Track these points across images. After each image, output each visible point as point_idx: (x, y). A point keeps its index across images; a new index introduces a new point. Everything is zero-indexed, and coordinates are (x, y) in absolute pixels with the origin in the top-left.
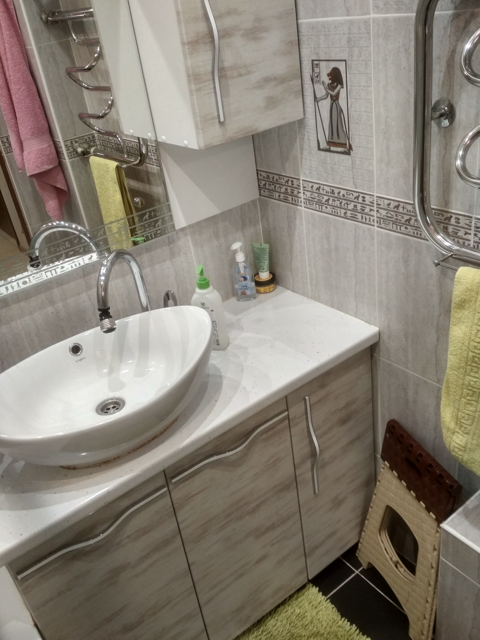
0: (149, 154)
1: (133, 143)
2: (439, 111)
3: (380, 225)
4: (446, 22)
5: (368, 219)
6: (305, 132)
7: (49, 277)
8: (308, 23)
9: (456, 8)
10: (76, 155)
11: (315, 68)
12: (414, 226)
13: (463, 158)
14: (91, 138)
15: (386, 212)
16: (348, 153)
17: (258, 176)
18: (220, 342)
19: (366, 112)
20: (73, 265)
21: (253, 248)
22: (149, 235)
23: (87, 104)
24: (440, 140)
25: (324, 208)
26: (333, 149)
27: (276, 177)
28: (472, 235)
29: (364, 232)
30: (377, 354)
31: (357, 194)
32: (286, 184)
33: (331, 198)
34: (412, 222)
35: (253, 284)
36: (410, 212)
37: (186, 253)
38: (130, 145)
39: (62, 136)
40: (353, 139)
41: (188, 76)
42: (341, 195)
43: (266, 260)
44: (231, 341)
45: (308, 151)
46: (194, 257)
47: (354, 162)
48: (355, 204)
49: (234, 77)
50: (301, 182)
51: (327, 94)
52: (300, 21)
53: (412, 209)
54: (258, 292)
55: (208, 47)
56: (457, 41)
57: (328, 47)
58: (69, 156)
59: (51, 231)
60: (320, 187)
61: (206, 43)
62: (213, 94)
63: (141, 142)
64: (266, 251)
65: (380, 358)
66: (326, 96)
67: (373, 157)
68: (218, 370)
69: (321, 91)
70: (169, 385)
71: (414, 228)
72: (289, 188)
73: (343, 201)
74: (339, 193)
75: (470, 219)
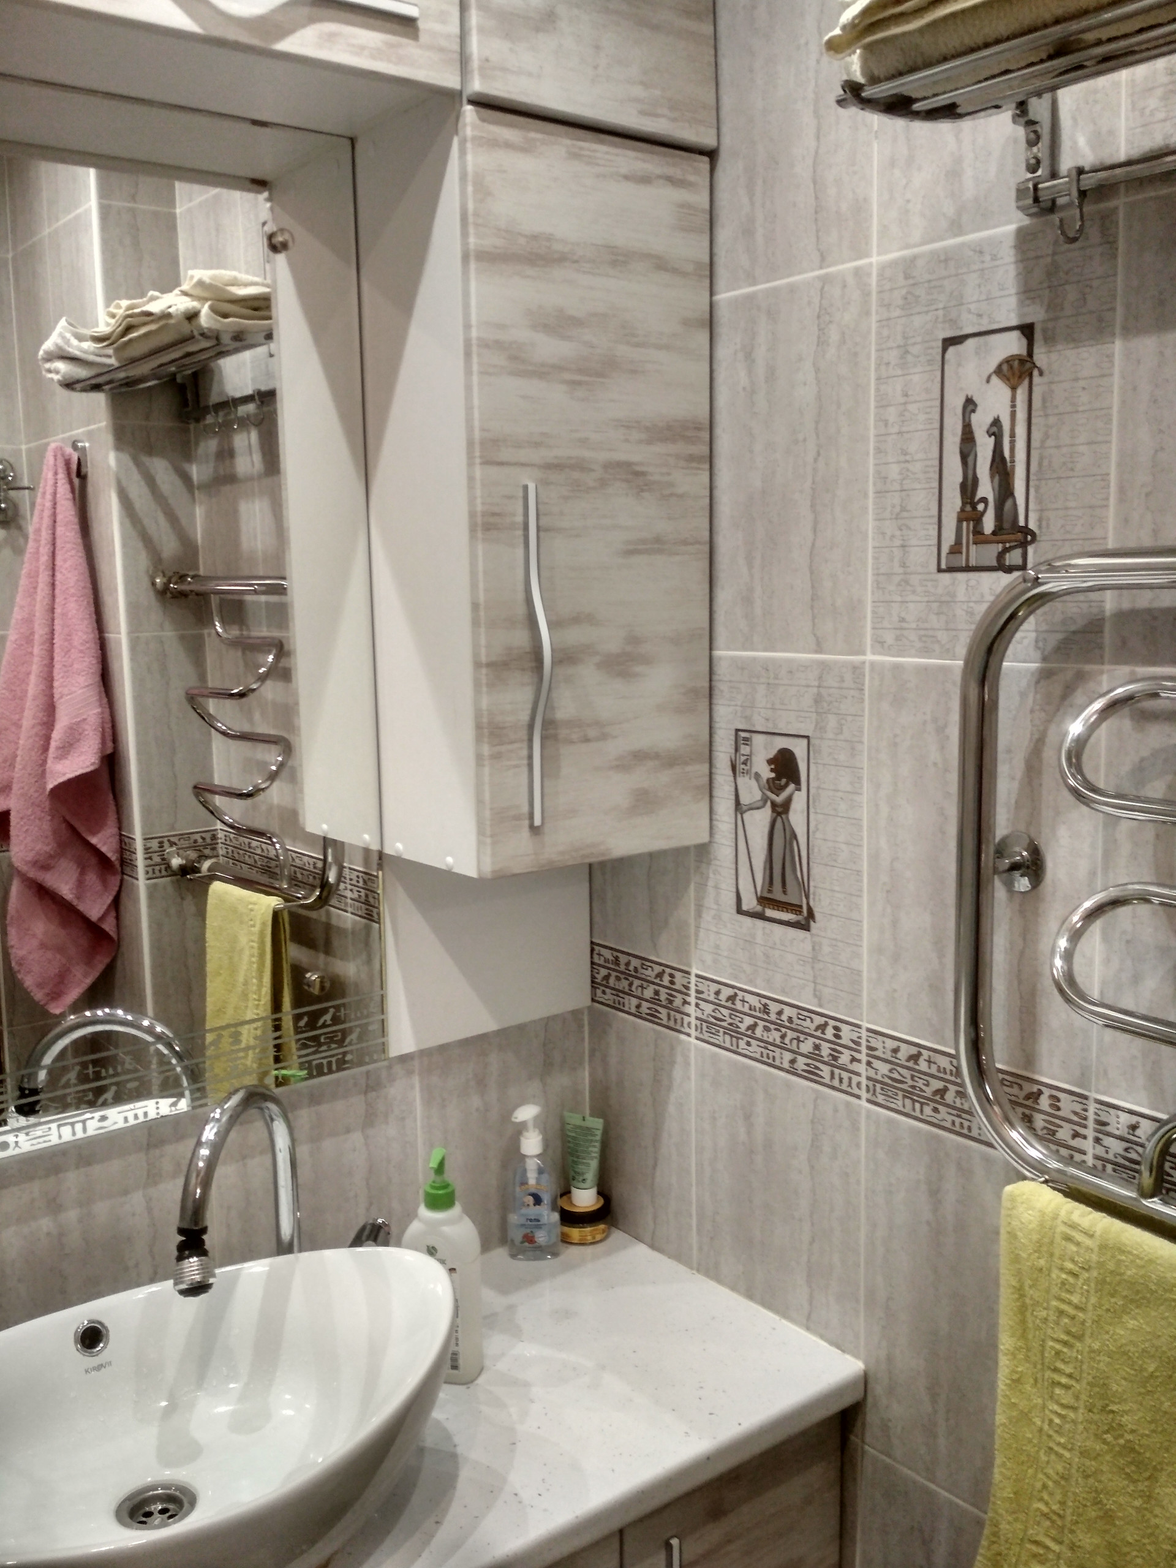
0: (342, 886)
1: (306, 859)
2: (1009, 857)
3: (874, 1099)
4: (1024, 683)
5: (846, 1081)
6: (711, 871)
7: (63, 1140)
8: (732, 658)
9: (1044, 659)
10: (164, 873)
11: (742, 746)
12: (954, 1108)
13: (1068, 956)
14: (208, 841)
15: (889, 1066)
16: (804, 926)
17: (592, 957)
18: (461, 1362)
19: (848, 844)
20: (130, 1115)
21: (563, 1124)
22: (325, 1062)
23: (215, 766)
24: (1011, 919)
25: (742, 1044)
26: (770, 913)
27: (635, 963)
28: (1090, 1139)
29: (836, 1110)
30: (856, 1436)
31: (822, 1020)
32: (657, 981)
33: (761, 1023)
34: (950, 1097)
35: (556, 1217)
36: (945, 1073)
37: (403, 1119)
38: (298, 862)
39: (143, 828)
40: (817, 898)
41: (479, 727)
42: (784, 1017)
43: (592, 1158)
44: (487, 1363)
45: (713, 913)
46: (419, 1132)
47: (817, 948)
48: (817, 1042)
49: (572, 742)
50: (693, 979)
51: (765, 799)
52: (717, 653)
53: (949, 1067)
54: (566, 1240)
55: (528, 677)
56: (1049, 722)
57: (773, 709)
58: (147, 873)
59: (90, 1029)
60: (736, 995)
61: (523, 670)
62: (525, 770)
63: (330, 859)
64: (595, 1135)
65: (866, 1447)
66: (760, 804)
67: (861, 940)
68: (448, 1437)
69: (751, 792)
70: (320, 1460)
71: (954, 1112)
72: (663, 991)
73: (789, 1033)
74: (780, 1013)
75: (1084, 1101)
